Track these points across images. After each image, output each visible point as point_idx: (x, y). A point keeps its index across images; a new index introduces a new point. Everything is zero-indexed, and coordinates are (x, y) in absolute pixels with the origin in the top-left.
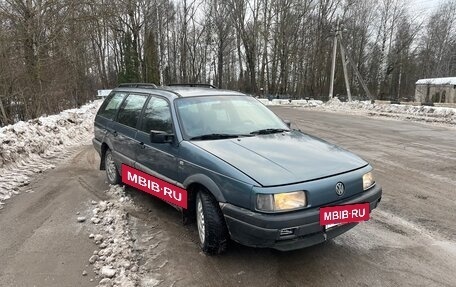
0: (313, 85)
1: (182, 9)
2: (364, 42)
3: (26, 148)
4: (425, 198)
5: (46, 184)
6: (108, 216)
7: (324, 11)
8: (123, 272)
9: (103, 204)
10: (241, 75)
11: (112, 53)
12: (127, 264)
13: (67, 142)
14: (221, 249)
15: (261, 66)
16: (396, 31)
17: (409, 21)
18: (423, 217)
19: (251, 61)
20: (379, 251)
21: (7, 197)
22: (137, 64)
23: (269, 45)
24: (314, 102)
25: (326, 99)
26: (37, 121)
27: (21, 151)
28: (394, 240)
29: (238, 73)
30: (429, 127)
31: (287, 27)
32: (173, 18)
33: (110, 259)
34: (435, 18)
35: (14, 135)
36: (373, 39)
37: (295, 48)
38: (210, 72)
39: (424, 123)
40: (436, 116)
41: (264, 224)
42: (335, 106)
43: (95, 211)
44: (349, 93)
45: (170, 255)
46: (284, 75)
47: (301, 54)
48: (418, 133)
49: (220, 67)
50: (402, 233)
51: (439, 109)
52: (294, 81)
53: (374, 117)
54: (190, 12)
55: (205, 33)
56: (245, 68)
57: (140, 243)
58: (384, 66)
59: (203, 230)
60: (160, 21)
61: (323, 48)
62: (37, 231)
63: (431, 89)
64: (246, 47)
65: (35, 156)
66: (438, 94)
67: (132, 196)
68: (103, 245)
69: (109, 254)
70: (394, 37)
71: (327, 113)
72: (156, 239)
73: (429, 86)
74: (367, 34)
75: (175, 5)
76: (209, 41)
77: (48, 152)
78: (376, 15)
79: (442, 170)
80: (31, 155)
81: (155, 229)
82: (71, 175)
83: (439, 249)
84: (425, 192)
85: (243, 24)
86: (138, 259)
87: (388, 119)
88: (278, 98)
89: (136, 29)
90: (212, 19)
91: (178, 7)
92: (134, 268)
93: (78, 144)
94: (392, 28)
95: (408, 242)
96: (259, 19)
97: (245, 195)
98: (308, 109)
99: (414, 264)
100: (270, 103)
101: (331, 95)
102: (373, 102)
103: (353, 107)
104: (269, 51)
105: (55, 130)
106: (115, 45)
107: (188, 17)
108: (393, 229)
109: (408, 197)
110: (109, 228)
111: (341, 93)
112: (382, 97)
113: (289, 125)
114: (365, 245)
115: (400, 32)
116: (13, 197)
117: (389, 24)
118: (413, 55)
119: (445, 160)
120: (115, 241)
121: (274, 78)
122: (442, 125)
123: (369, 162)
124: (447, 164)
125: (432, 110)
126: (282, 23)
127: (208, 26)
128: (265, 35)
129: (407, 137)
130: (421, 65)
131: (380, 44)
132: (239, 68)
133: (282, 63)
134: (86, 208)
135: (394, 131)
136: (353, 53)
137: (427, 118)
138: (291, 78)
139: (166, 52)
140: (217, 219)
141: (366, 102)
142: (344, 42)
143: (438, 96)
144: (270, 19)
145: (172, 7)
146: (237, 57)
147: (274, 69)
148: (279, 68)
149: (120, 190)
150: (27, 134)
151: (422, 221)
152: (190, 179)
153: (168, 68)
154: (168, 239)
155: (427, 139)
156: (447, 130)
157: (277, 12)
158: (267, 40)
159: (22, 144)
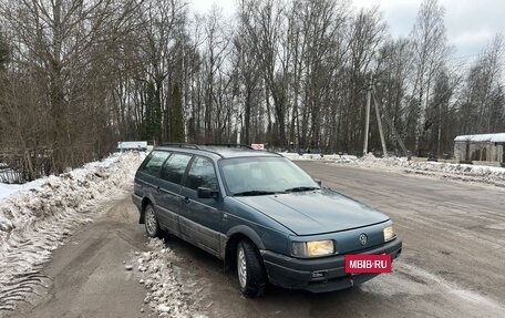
0: (346, 139)
1: (207, 59)
2: (400, 94)
3: (64, 202)
4: (448, 254)
5: (87, 237)
6: (154, 265)
7: (357, 63)
8: (176, 309)
9: (147, 254)
10: (269, 127)
11: (133, 104)
12: (179, 303)
13: (98, 196)
14: (261, 292)
15: (291, 118)
16: (433, 84)
17: (447, 74)
18: (444, 269)
19: (280, 113)
20: (400, 297)
21: (54, 248)
22: (159, 115)
23: (299, 97)
24: (347, 157)
25: (360, 155)
26: (69, 176)
27: (59, 205)
28: (414, 289)
29: (266, 126)
30: (465, 187)
31: (319, 79)
32: (198, 68)
33: (162, 299)
34: (475, 71)
35: (50, 189)
36: (409, 92)
37: (327, 100)
38: (236, 124)
39: (461, 182)
40: (473, 175)
41: (299, 267)
42: (369, 162)
43: (140, 260)
44: (384, 149)
45: (214, 298)
46: (315, 128)
47: (333, 107)
48: (452, 193)
49: (247, 119)
50: (423, 282)
51: (476, 167)
52: (326, 134)
53: (410, 175)
54: (216, 62)
55: (232, 84)
56: (273, 120)
57: (186, 288)
58: (422, 120)
59: (245, 275)
60: (186, 71)
61: (357, 100)
62: (91, 277)
63: (471, 146)
64: (275, 99)
65: (70, 210)
66: (478, 152)
67: (172, 248)
68: (153, 288)
69: (162, 295)
70: (431, 91)
71: (361, 170)
72: (200, 285)
73: (468, 142)
74: (404, 87)
75: (201, 54)
76: (236, 91)
77: (82, 206)
78: (412, 68)
79: (470, 228)
80: (67, 209)
81: (198, 277)
82: (109, 229)
83: (454, 296)
84: (449, 249)
85: (272, 76)
86: (187, 300)
87: (424, 177)
88: (309, 152)
89: (160, 78)
90: (240, 70)
91: (205, 57)
92: (185, 306)
93: (108, 199)
94: (428, 82)
95: (427, 290)
96: (289, 71)
97: (283, 243)
98: (341, 165)
99: (430, 307)
100: (301, 158)
101: (365, 151)
102: (409, 159)
103: (388, 164)
104: (299, 103)
105: (84, 184)
106: (136, 95)
107: (215, 67)
108: (415, 279)
109: (431, 252)
110: (156, 275)
111: (375, 148)
112: (420, 154)
113: (319, 183)
114: (388, 292)
115: (438, 85)
116: (60, 248)
117: (425, 77)
118: (453, 109)
119: (474, 219)
120: (164, 285)
121: (304, 131)
122: (478, 184)
123: (392, 217)
124: (475, 223)
125: (469, 169)
126: (313, 74)
127: (234, 77)
128: (296, 86)
129: (441, 196)
130: (461, 120)
131: (417, 97)
132: (267, 120)
133: (314, 116)
134: (130, 258)
135: (428, 190)
136: (389, 106)
137: (463, 177)
138: (322, 131)
139: (190, 102)
140: (257, 265)
141: (402, 159)
142: (379, 96)
143: (478, 154)
144: (300, 71)
145: (198, 57)
146: (266, 108)
147: (305, 122)
148: (310, 121)
149: (160, 242)
150: (62, 188)
151: (442, 273)
152: (234, 230)
153: (192, 120)
154: (210, 285)
155: (461, 199)
156: (482, 189)
157: (307, 64)
158: (297, 93)
159: (59, 198)
